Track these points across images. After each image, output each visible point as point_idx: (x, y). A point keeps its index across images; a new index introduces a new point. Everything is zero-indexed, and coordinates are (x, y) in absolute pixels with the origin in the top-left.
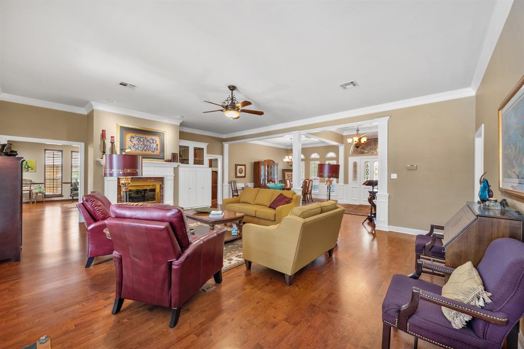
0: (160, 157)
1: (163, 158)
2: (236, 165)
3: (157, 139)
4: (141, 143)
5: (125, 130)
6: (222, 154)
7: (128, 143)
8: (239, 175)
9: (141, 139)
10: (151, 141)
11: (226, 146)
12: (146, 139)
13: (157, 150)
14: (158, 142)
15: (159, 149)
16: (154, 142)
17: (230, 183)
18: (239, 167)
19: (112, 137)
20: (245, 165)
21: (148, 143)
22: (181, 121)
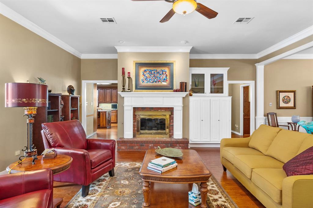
0: (170, 88)
1: (172, 89)
2: (278, 93)
3: (167, 70)
4: (152, 76)
5: (140, 65)
6: (254, 78)
7: (142, 77)
8: (282, 104)
9: (153, 72)
10: (161, 73)
11: (260, 68)
12: (156, 71)
13: (167, 80)
14: (168, 73)
15: (168, 79)
16: (164, 73)
17: (266, 115)
18: (282, 95)
19: (129, 73)
20: (294, 92)
21: (158, 75)
22: (191, 47)
